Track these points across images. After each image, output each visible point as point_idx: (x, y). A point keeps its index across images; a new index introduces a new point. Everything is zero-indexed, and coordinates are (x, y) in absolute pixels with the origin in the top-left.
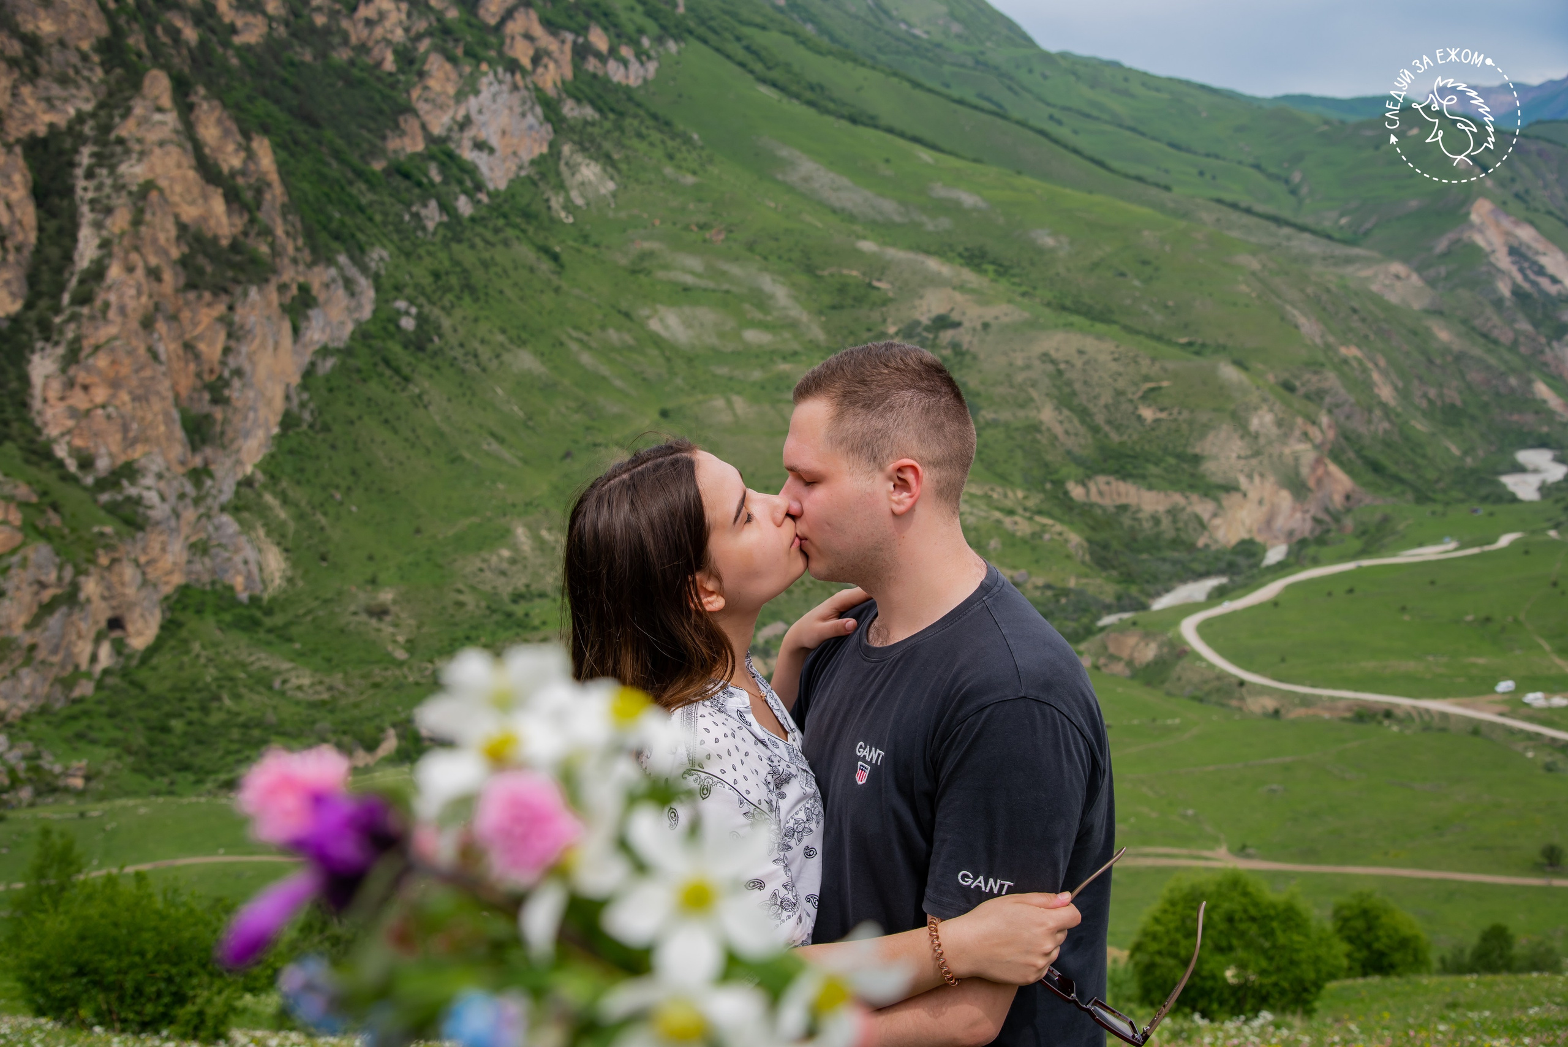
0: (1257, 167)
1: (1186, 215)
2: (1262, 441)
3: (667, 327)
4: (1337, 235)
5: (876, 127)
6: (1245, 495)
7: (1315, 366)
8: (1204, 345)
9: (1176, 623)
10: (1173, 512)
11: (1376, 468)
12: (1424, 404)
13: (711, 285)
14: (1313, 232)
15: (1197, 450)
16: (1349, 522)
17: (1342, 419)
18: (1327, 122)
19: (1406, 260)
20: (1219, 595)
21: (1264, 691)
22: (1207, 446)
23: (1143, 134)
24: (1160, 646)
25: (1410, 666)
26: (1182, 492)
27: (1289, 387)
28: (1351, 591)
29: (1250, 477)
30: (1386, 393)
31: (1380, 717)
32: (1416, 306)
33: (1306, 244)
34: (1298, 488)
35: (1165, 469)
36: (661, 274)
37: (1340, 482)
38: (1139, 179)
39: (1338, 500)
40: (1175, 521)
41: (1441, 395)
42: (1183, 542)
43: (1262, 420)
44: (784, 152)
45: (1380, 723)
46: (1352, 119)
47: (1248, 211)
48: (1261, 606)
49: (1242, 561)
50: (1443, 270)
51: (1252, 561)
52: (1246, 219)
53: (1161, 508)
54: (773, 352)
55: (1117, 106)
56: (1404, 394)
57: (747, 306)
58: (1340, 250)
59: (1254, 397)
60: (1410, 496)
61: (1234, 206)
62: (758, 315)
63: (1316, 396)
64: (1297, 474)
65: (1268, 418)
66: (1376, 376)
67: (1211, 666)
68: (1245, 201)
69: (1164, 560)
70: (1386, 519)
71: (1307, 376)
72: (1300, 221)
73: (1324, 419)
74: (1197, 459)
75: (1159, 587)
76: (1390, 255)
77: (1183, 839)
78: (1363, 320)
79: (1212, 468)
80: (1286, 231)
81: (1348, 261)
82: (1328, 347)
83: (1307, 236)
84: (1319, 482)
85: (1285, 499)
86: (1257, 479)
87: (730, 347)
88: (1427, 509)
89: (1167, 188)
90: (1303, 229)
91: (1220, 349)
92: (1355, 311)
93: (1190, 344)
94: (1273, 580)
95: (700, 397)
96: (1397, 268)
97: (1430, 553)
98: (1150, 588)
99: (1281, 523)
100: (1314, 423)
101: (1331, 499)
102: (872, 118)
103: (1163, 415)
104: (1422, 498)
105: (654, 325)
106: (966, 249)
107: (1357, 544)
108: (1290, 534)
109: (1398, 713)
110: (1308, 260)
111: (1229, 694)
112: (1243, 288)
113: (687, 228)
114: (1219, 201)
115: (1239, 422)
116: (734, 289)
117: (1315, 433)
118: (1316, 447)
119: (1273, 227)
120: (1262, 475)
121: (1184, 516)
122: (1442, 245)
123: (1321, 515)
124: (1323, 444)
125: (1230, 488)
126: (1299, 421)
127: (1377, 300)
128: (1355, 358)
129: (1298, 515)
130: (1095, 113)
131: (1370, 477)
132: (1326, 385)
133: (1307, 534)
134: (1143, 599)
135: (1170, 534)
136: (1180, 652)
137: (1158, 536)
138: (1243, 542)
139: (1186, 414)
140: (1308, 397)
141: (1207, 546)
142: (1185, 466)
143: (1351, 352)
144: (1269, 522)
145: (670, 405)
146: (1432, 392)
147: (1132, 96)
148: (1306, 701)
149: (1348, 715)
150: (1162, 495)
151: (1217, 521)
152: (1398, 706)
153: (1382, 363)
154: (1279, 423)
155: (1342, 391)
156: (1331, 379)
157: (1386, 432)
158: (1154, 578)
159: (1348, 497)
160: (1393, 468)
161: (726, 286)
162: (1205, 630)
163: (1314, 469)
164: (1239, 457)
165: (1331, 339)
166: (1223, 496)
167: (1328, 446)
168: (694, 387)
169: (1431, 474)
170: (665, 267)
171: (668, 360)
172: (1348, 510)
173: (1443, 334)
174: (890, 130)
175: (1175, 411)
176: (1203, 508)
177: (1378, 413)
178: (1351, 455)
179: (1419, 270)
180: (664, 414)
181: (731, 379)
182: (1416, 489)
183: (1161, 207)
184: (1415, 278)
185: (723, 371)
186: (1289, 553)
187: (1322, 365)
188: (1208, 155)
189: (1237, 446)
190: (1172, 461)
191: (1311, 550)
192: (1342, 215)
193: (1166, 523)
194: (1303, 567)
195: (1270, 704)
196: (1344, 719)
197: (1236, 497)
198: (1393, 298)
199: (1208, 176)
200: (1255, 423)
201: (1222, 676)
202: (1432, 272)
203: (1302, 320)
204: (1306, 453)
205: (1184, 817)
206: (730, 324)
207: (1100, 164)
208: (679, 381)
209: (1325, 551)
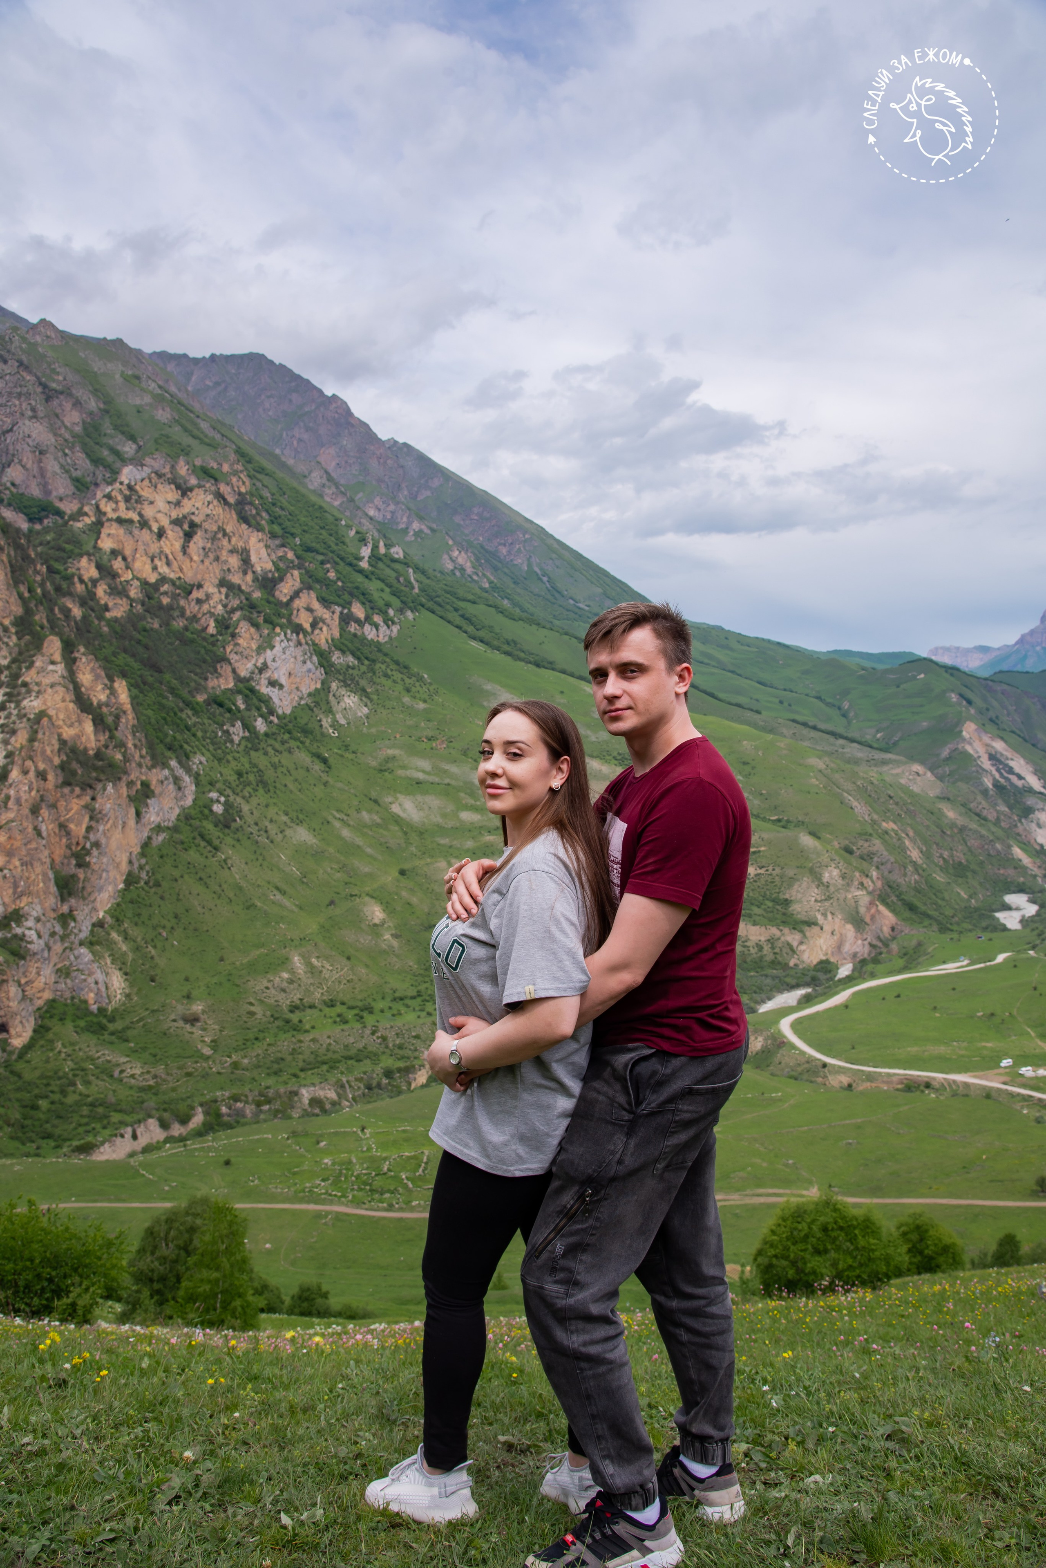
0: (819, 698)
1: (771, 731)
2: (832, 889)
3: (404, 810)
4: (875, 745)
5: (553, 669)
6: (822, 929)
7: (866, 836)
8: (788, 821)
9: (777, 1022)
10: (771, 941)
11: (912, 908)
12: (941, 862)
13: (436, 780)
14: (859, 743)
15: (787, 896)
16: (894, 946)
17: (886, 873)
18: (863, 669)
19: (922, 763)
20: (807, 1000)
21: (840, 1070)
22: (793, 893)
23: (740, 675)
24: (765, 1040)
25: (942, 1049)
26: (777, 926)
27: (850, 852)
28: (898, 996)
29: (824, 915)
30: (915, 854)
31: (922, 1088)
32: (931, 794)
33: (853, 750)
34: (858, 923)
35: (765, 910)
36: (400, 772)
37: (887, 918)
38: (739, 705)
39: (886, 930)
40: (773, 948)
41: (952, 856)
42: (779, 963)
43: (831, 874)
44: (488, 687)
45: (923, 1092)
46: (880, 667)
47: (814, 728)
48: (836, 1008)
49: (822, 976)
50: (947, 770)
51: (828, 976)
52: (814, 734)
53: (763, 939)
54: (481, 827)
55: (721, 655)
56: (927, 855)
57: (462, 795)
58: (879, 755)
59: (825, 858)
60: (935, 927)
61: (805, 724)
62: (471, 801)
63: (867, 857)
64: (858, 913)
65: (836, 872)
66: (907, 843)
67: (803, 1053)
68: (812, 721)
69: (766, 976)
70: (920, 944)
71: (861, 843)
72: (850, 735)
73: (874, 874)
74: (787, 902)
75: (763, 996)
76: (912, 759)
77: (786, 1182)
78: (897, 804)
79: (798, 909)
80: (841, 742)
81: (884, 762)
82: (874, 822)
83: (855, 745)
84: (873, 918)
85: (850, 930)
86: (829, 916)
87: (450, 824)
88: (947, 936)
89: (759, 712)
90: (852, 740)
91: (800, 824)
92: (891, 797)
93: (779, 820)
94: (844, 990)
95: (429, 860)
96: (917, 767)
97: (951, 967)
98: (757, 997)
99: (847, 948)
100: (867, 876)
101: (881, 930)
102: (551, 663)
103: (762, 871)
104: (943, 929)
105: (395, 809)
106: (619, 754)
107: (901, 963)
108: (855, 955)
109: (935, 1084)
110: (857, 762)
111: (816, 1073)
112: (814, 781)
113: (419, 739)
114: (794, 721)
115: (816, 875)
116: (453, 782)
117: (867, 882)
118: (869, 893)
119: (832, 739)
120: (833, 914)
121: (779, 944)
122: (945, 753)
123: (875, 942)
124: (874, 891)
125: (811, 923)
126: (857, 874)
127: (905, 789)
128: (893, 830)
129: (860, 942)
130: (706, 661)
131: (908, 914)
132: (875, 849)
133: (866, 956)
134: (752, 1005)
135: (770, 957)
136: (780, 1043)
137: (761, 958)
138: (821, 962)
139: (778, 871)
140: (862, 857)
141: (796, 965)
142: (778, 907)
143: (889, 826)
144: (839, 947)
145: (406, 866)
146: (946, 854)
147: (731, 649)
148: (870, 1077)
149: (900, 1086)
150: (763, 928)
151: (803, 947)
152: (934, 1079)
153: (911, 834)
154: (843, 877)
155: (885, 853)
156: (877, 845)
157: (916, 882)
158: (759, 990)
159: (893, 929)
160: (923, 908)
161: (447, 781)
162: (796, 1026)
163: (868, 909)
164: (816, 901)
165: (875, 817)
166: (806, 928)
167: (878, 892)
168: (424, 853)
169: (949, 912)
170: (404, 767)
171: (406, 833)
172: (894, 938)
173: (951, 814)
174: (563, 672)
175: (770, 868)
176: (793, 938)
177: (910, 868)
178: (894, 899)
179: (931, 769)
180: (402, 873)
181: (451, 847)
182: (939, 923)
183: (755, 726)
184: (929, 774)
185: (445, 841)
186: (853, 970)
187: (871, 835)
188: (785, 690)
189: (815, 893)
190: (770, 904)
191: (870, 967)
192: (878, 731)
193: (767, 949)
194: (865, 980)
195: (845, 1080)
196: (898, 1090)
197: (816, 929)
198: (916, 789)
199: (786, 704)
200: (826, 877)
201: (810, 1060)
202: (940, 771)
203: (855, 804)
204: (864, 898)
205: (787, 1165)
206: (450, 808)
207: (712, 695)
208: (413, 849)
209: (879, 968)
